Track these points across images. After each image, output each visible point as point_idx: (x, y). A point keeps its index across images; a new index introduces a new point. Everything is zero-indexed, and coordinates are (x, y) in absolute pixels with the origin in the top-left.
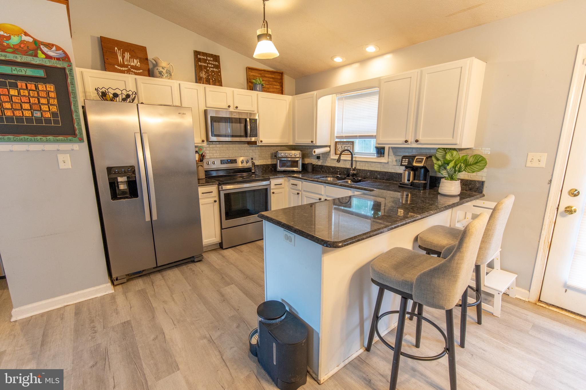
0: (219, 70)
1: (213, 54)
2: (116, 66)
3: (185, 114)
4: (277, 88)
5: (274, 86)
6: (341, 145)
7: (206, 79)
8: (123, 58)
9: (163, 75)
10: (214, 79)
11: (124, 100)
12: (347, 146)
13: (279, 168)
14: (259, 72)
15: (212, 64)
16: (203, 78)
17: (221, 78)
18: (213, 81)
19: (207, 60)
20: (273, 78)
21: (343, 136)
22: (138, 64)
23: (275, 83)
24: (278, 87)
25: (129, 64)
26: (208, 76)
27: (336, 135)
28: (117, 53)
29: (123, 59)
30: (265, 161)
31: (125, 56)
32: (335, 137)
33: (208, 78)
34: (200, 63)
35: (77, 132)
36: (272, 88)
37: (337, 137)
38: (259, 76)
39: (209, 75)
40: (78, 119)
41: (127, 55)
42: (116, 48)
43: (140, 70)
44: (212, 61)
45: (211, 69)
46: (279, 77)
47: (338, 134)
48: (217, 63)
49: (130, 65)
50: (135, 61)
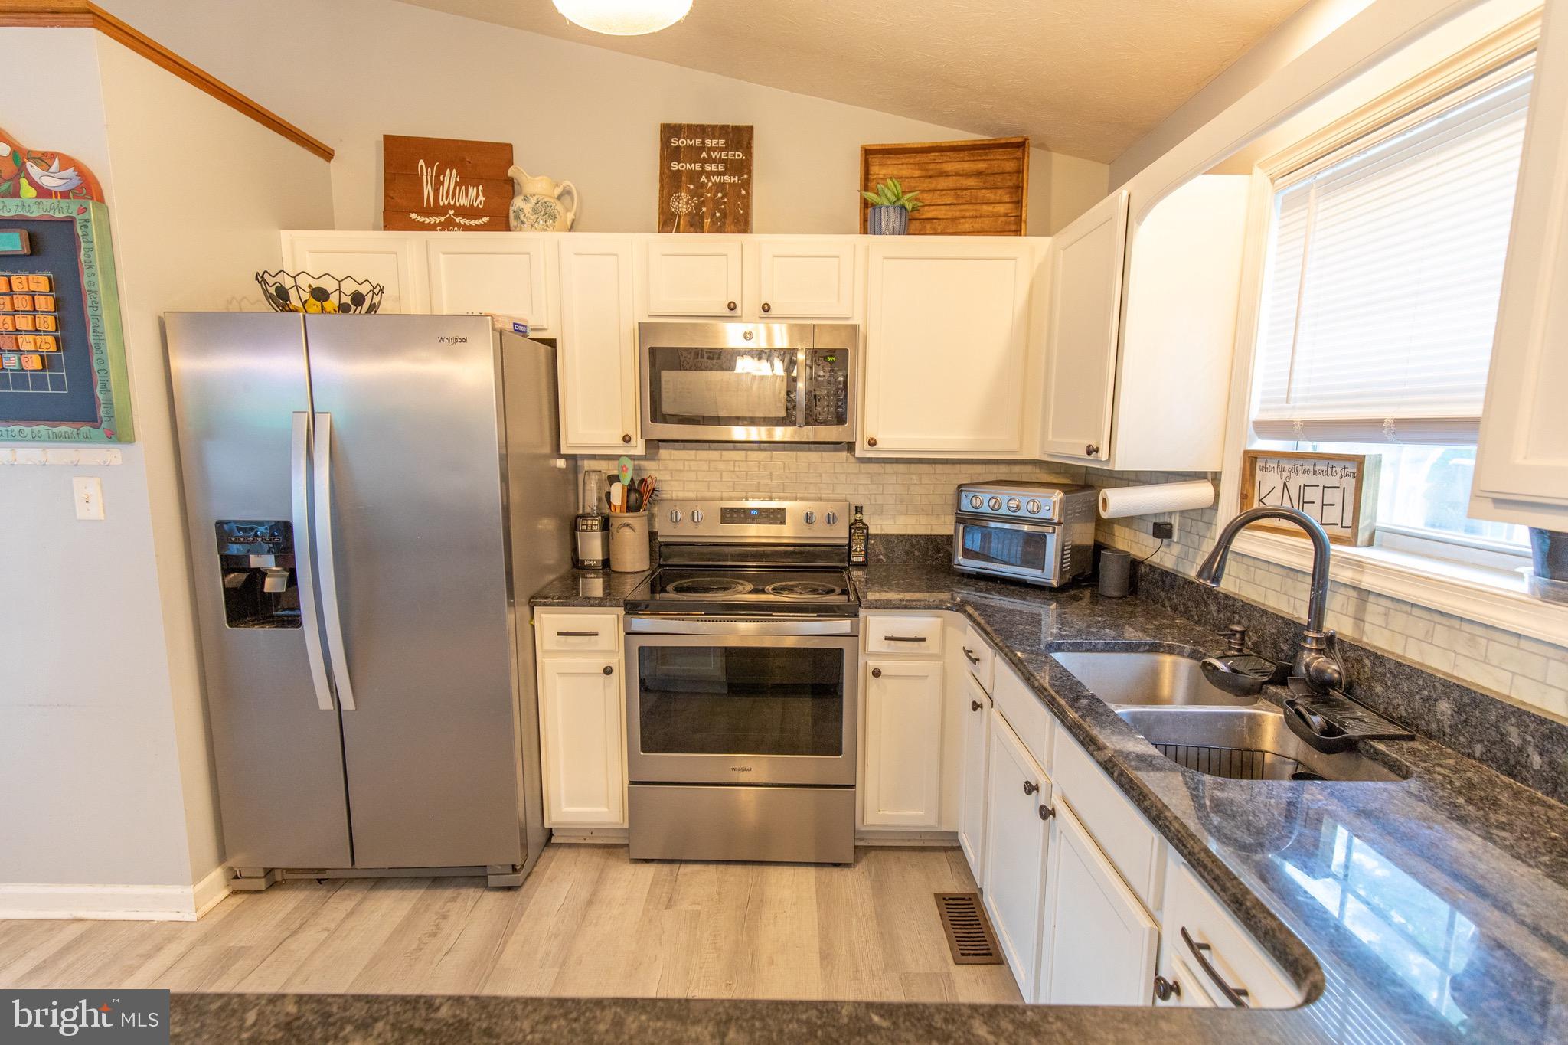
0: (746, 176)
1: (728, 126)
2: (413, 216)
3: (464, 341)
4: (996, 216)
5: (985, 207)
6: (1282, 471)
7: (688, 218)
8: (438, 184)
9: (523, 223)
10: (718, 214)
11: (344, 308)
12: (1321, 480)
13: (960, 558)
14: (917, 160)
15: (721, 161)
16: (679, 217)
17: (747, 207)
18: (713, 223)
19: (703, 148)
20: (979, 174)
21: (1290, 423)
22: (478, 201)
23: (989, 195)
24: (1001, 209)
25: (452, 203)
26: (698, 207)
27: (1255, 414)
28: (422, 175)
29: (436, 191)
30: (923, 520)
31: (442, 183)
32: (1251, 425)
33: (697, 214)
34: (675, 166)
35: (102, 412)
36: (970, 217)
37: (1264, 428)
38: (917, 173)
39: (703, 202)
40: (103, 373)
41: (450, 178)
42: (421, 162)
43: (480, 217)
44: (721, 149)
45: (716, 179)
46: (1010, 166)
47: (1268, 410)
48: (739, 155)
49: (454, 207)
50: (472, 191)
